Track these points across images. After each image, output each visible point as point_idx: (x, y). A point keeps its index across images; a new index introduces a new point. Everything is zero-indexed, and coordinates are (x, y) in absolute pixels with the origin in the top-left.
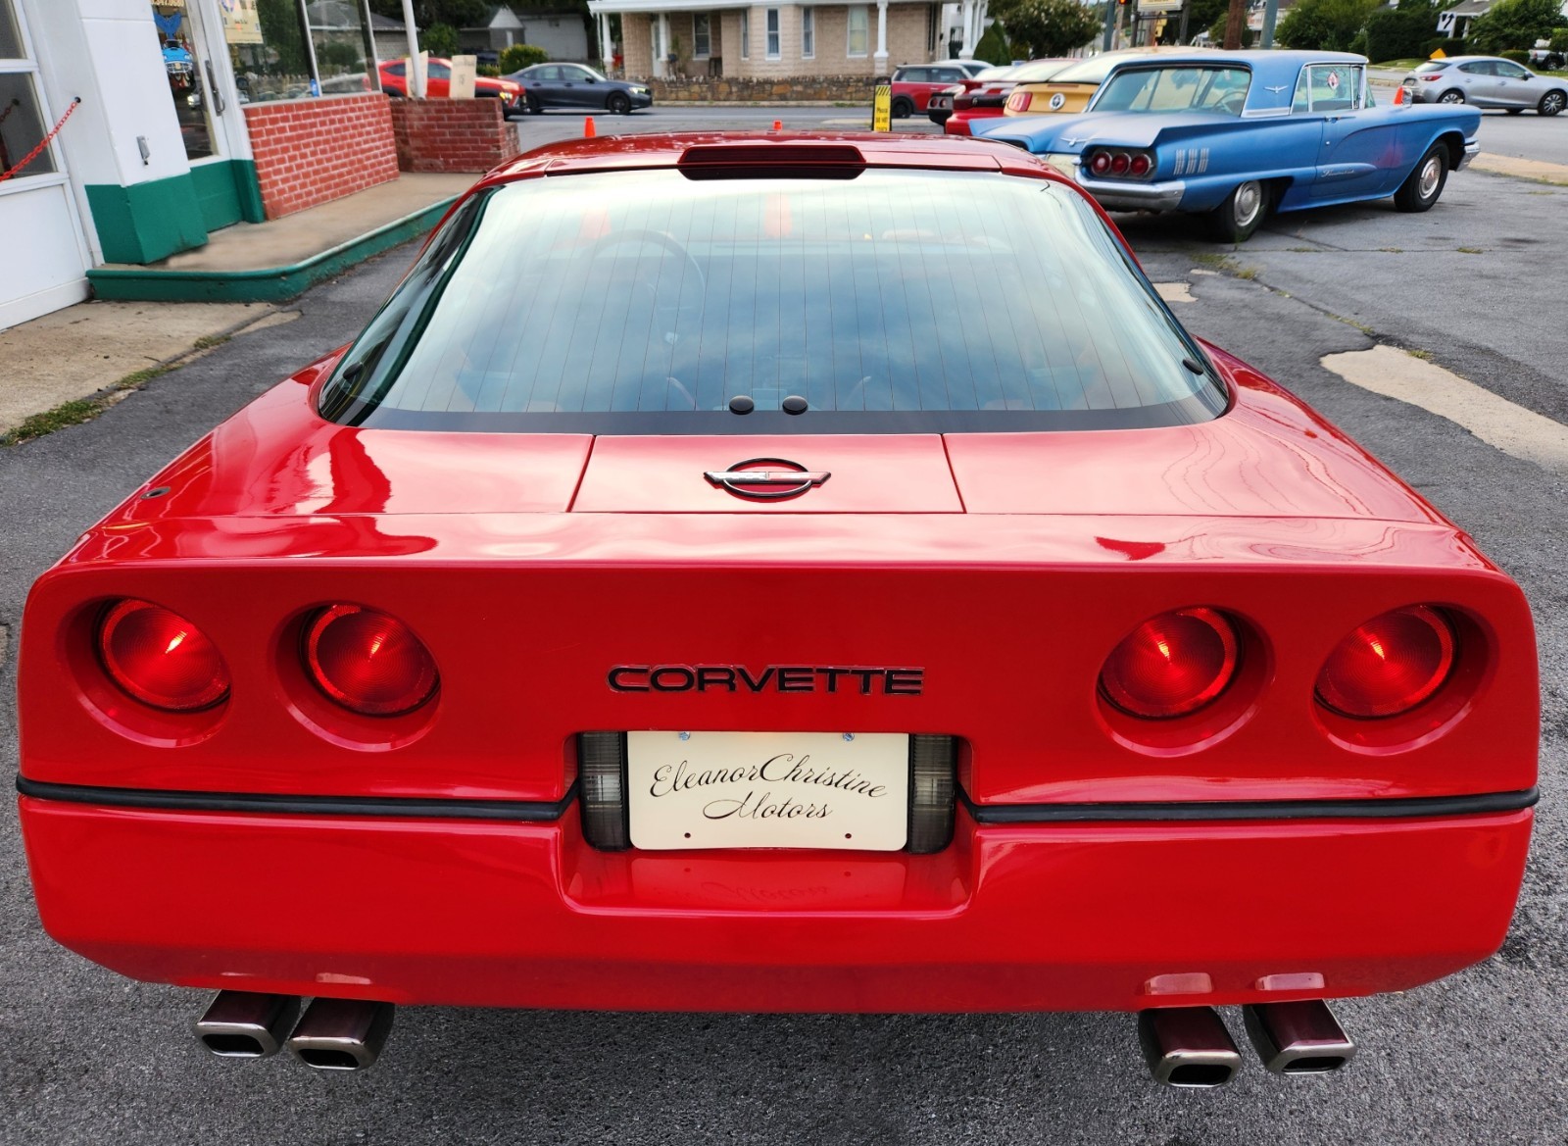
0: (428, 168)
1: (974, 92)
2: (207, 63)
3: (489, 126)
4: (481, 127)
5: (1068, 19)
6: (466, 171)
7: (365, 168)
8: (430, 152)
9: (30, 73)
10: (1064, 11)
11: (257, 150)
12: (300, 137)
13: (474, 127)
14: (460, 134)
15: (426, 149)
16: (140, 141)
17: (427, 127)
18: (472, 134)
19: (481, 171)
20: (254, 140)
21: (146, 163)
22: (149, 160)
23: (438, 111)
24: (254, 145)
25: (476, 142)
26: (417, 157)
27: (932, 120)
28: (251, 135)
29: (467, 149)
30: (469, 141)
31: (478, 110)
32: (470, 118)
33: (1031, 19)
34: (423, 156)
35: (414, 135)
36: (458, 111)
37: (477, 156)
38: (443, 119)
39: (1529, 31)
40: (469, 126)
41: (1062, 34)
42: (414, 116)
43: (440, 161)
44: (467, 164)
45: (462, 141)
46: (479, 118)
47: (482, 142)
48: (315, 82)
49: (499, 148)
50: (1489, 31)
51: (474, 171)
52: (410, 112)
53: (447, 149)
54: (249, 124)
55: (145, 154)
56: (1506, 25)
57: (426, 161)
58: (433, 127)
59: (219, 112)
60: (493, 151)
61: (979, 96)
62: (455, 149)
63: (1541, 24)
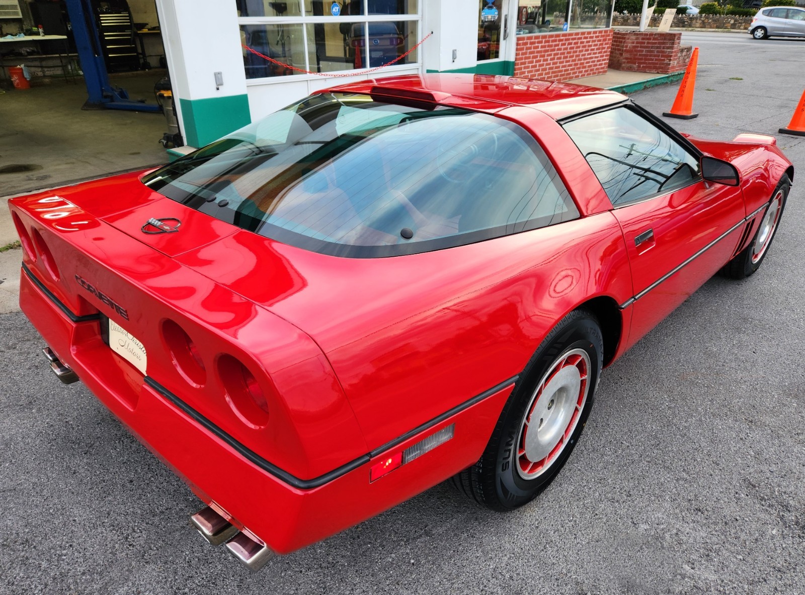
0: (628, 69)
2: (506, 16)
3: (668, 48)
4: (663, 48)
6: (648, 71)
7: (584, 67)
8: (631, 61)
9: (418, 21)
11: (518, 57)
12: (546, 51)
13: (660, 48)
14: (652, 52)
15: (631, 59)
16: (454, 52)
17: (634, 47)
18: (658, 52)
19: (656, 72)
20: (518, 52)
21: (453, 61)
22: (455, 60)
23: (643, 39)
24: (517, 55)
25: (659, 56)
26: (624, 62)
28: (517, 50)
29: (653, 60)
30: (655, 56)
31: (665, 39)
32: (659, 43)
34: (628, 62)
35: (626, 51)
36: (654, 39)
37: (657, 64)
38: (644, 43)
40: (657, 48)
42: (630, 41)
43: (635, 66)
44: (650, 68)
45: (651, 56)
46: (664, 43)
47: (662, 56)
48: (567, 24)
49: (670, 60)
51: (652, 72)
52: (629, 39)
53: (641, 59)
54: (518, 44)
55: (454, 57)
57: (629, 65)
58: (638, 47)
59: (505, 39)
60: (667, 61)
62: (646, 59)
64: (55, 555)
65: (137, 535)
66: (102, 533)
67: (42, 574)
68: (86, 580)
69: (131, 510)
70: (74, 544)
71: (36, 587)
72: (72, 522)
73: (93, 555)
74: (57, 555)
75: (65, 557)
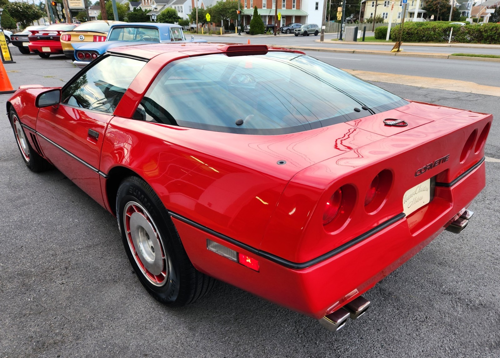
1: (37, 34)
5: (29, 10)
10: (27, 7)
27: (14, 44)
33: (14, 9)
39: (172, 20)
41: (29, 15)
50: (162, 19)
56: (166, 18)
61: (40, 36)
63: (174, 18)
64: (452, 353)
65: (419, 317)
66: (424, 334)
67: (467, 354)
68: (458, 331)
69: (402, 324)
70: (440, 345)
71: (476, 355)
72: (424, 352)
73: (441, 334)
74: (451, 351)
75: (451, 347)
